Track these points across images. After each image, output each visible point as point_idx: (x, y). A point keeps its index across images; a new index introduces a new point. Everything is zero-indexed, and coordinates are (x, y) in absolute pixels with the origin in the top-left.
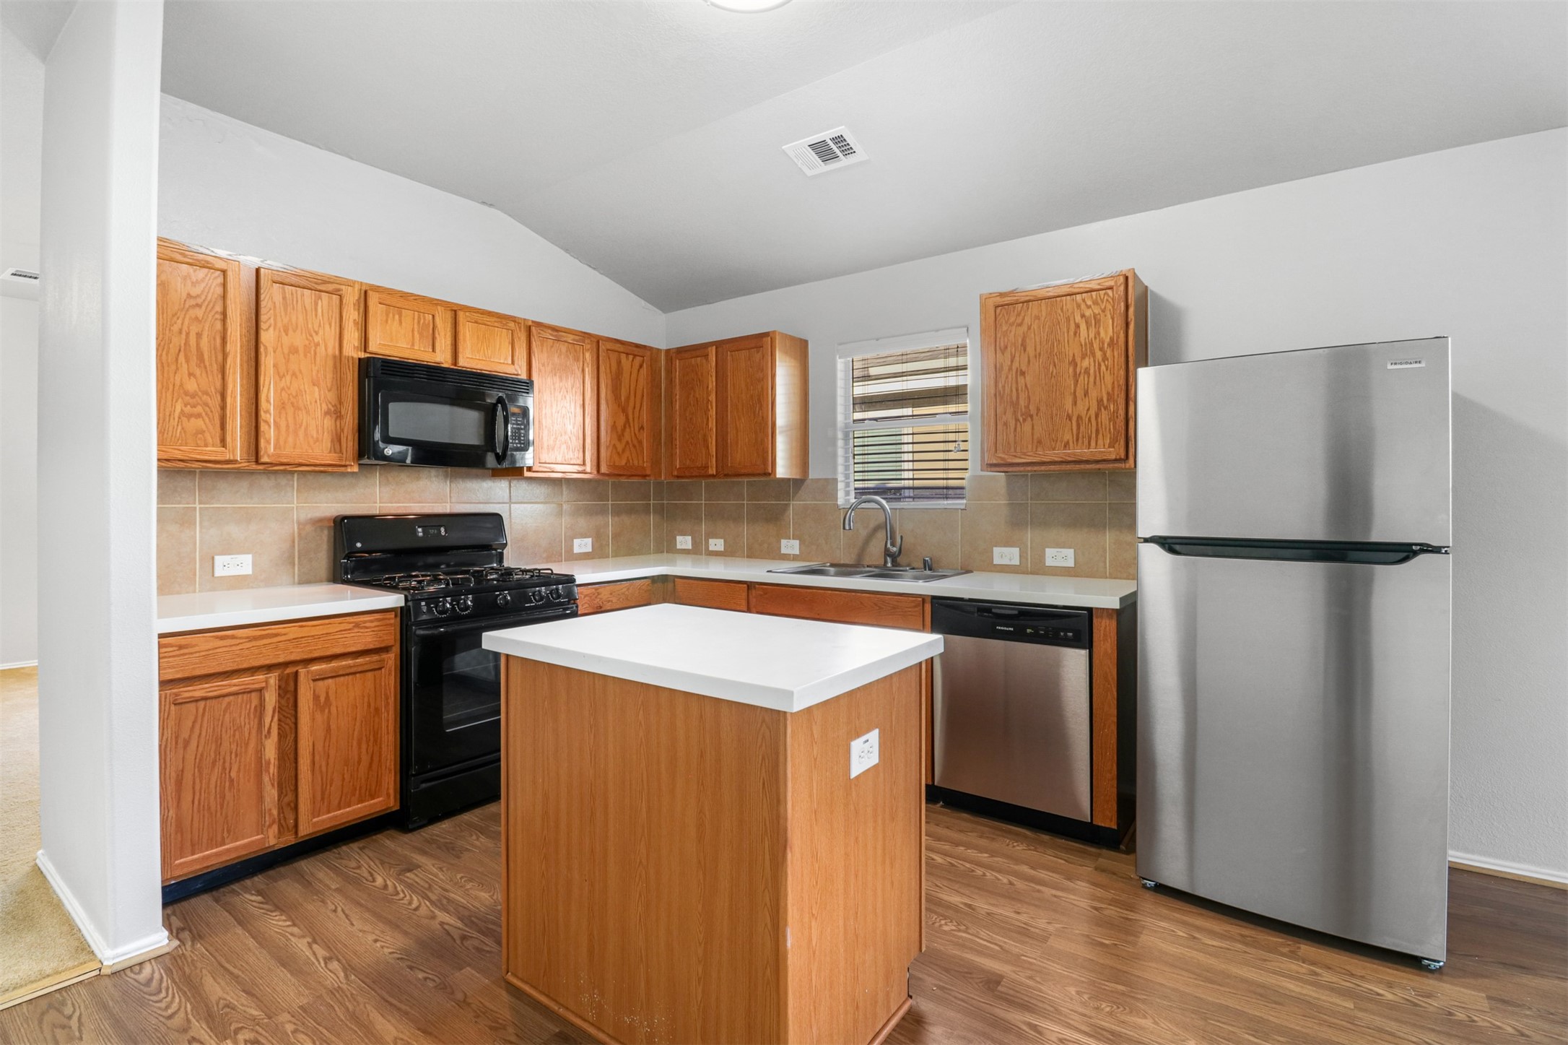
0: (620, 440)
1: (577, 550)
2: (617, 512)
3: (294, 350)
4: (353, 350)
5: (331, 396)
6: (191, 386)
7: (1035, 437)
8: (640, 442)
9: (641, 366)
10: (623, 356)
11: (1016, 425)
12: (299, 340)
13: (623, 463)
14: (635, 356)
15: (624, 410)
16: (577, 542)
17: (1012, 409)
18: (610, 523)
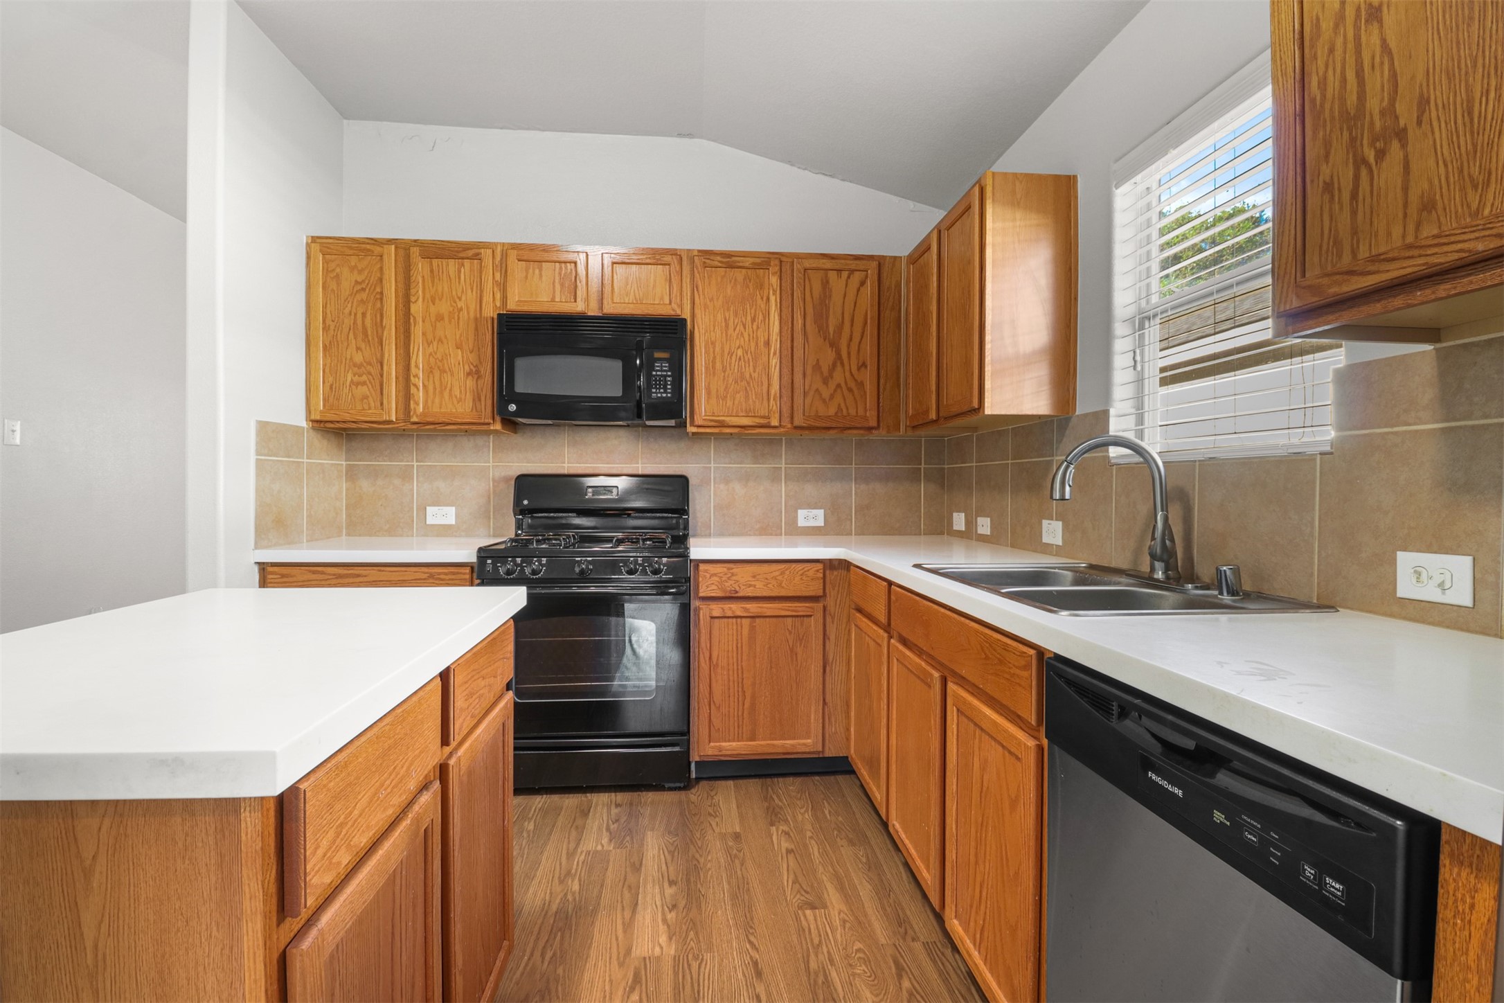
0: (825, 382)
1: (801, 522)
2: (862, 478)
3: (440, 318)
4: (490, 312)
5: (472, 357)
6: (358, 358)
7: (1414, 197)
8: (861, 385)
9: (863, 283)
10: (832, 276)
11: (1357, 178)
12: (444, 307)
13: (832, 411)
14: (852, 271)
15: (834, 345)
16: (802, 513)
17: (1346, 134)
18: (853, 492)
